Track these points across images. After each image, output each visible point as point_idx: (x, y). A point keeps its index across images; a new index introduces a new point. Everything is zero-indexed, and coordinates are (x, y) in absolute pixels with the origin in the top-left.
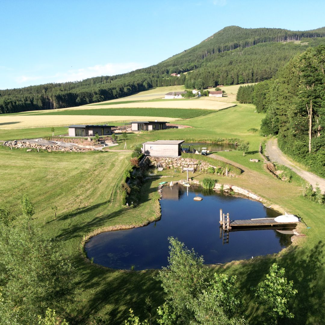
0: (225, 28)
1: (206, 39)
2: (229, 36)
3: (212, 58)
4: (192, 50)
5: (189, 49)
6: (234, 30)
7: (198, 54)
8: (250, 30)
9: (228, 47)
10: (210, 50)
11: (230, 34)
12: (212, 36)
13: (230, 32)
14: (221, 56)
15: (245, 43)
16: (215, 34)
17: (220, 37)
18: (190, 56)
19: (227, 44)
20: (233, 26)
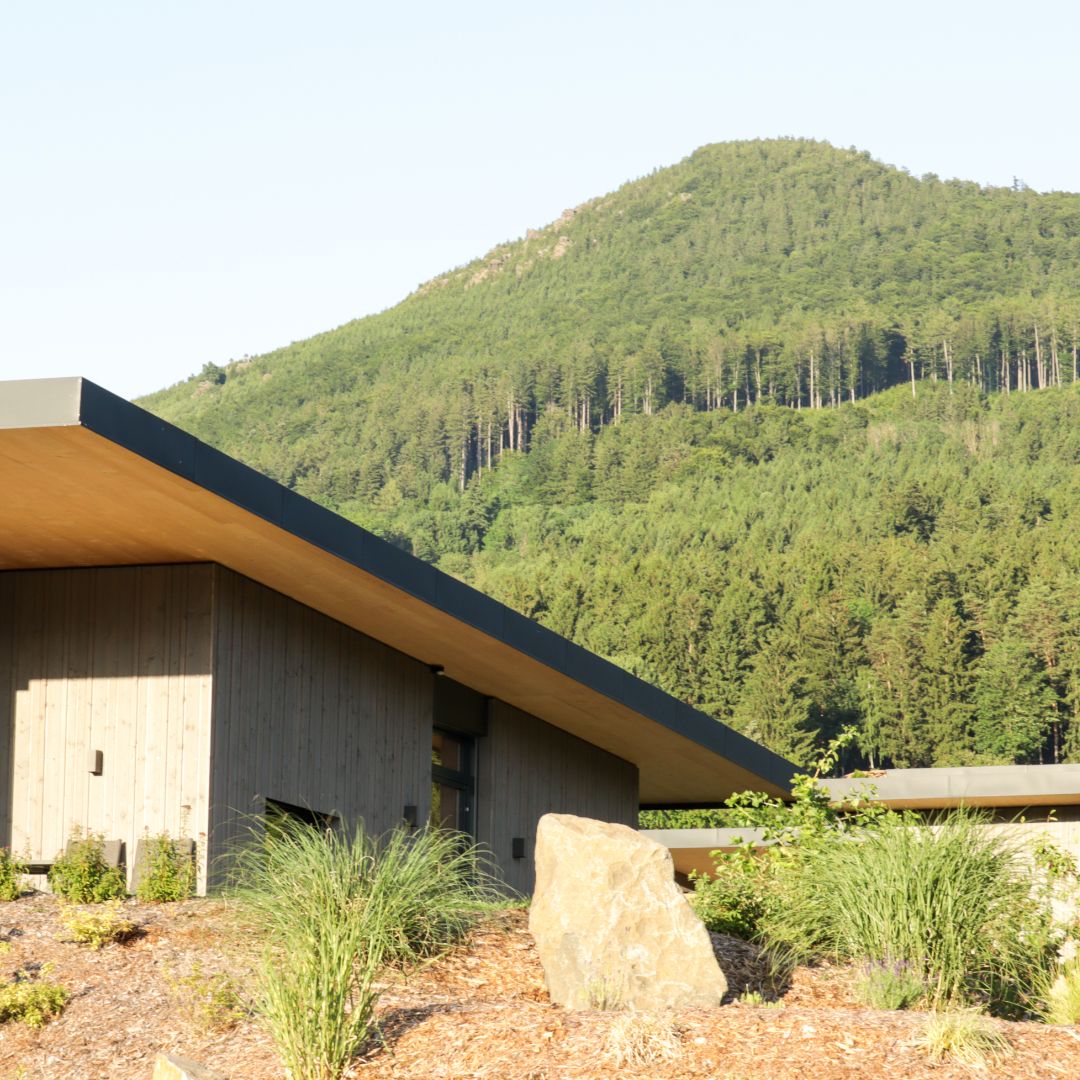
0: (701, 157)
1: (476, 264)
2: (778, 242)
3: (617, 460)
4: (312, 372)
5: (263, 364)
6: (822, 190)
7: (408, 414)
8: (1016, 200)
9: (787, 359)
10: (557, 379)
11: (778, 225)
12: (550, 235)
13: (774, 206)
14: (734, 450)
15: (983, 341)
16: (584, 216)
17: (662, 251)
18: (302, 429)
19: (759, 331)
20: (804, 149)
